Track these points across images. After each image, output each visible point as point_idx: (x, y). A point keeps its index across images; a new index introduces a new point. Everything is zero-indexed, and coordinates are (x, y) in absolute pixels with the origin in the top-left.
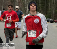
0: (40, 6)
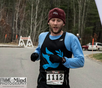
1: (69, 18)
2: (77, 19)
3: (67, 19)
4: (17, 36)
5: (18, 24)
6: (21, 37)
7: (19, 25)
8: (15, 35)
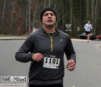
0: (71, 10)
1: (82, 9)
2: (90, 9)
3: (81, 10)
4: (30, 28)
5: (31, 16)
6: (34, 29)
7: (32, 18)
8: (28, 27)
